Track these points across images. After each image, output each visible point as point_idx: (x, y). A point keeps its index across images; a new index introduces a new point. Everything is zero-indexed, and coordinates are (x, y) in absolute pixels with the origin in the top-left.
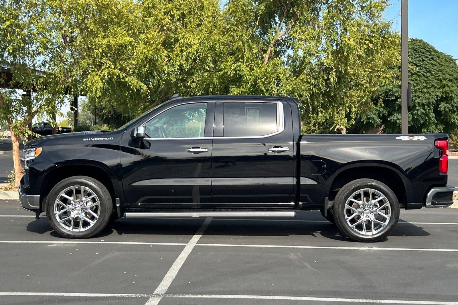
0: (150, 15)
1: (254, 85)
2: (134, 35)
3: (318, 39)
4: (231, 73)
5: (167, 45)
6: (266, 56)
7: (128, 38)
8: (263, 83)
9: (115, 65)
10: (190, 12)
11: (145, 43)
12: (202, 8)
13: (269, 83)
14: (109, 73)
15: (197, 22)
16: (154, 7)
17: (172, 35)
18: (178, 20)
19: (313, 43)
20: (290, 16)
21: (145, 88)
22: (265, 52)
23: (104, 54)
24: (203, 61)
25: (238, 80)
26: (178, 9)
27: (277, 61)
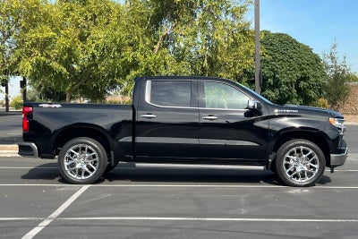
0: (68, 15)
1: (147, 69)
2: (57, 31)
3: (195, 34)
4: (130, 60)
5: (83, 38)
6: (157, 47)
7: (51, 33)
8: (154, 67)
9: (41, 53)
10: (100, 14)
11: (65, 37)
12: (109, 10)
13: (158, 67)
14: (37, 60)
15: (106, 21)
16: (71, 10)
17: (86, 31)
18: (91, 20)
19: (191, 38)
20: (174, 18)
21: (65, 70)
22: (156, 44)
23: (33, 45)
24: (109, 50)
25: (135, 65)
26: (90, 12)
27: (165, 50)
